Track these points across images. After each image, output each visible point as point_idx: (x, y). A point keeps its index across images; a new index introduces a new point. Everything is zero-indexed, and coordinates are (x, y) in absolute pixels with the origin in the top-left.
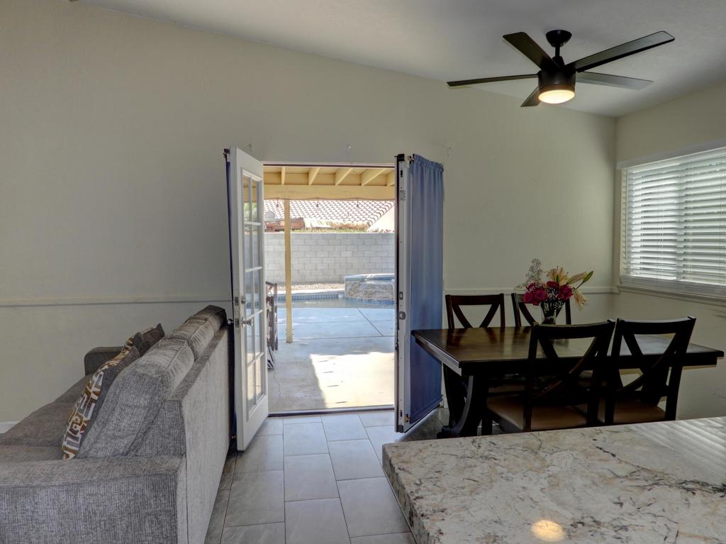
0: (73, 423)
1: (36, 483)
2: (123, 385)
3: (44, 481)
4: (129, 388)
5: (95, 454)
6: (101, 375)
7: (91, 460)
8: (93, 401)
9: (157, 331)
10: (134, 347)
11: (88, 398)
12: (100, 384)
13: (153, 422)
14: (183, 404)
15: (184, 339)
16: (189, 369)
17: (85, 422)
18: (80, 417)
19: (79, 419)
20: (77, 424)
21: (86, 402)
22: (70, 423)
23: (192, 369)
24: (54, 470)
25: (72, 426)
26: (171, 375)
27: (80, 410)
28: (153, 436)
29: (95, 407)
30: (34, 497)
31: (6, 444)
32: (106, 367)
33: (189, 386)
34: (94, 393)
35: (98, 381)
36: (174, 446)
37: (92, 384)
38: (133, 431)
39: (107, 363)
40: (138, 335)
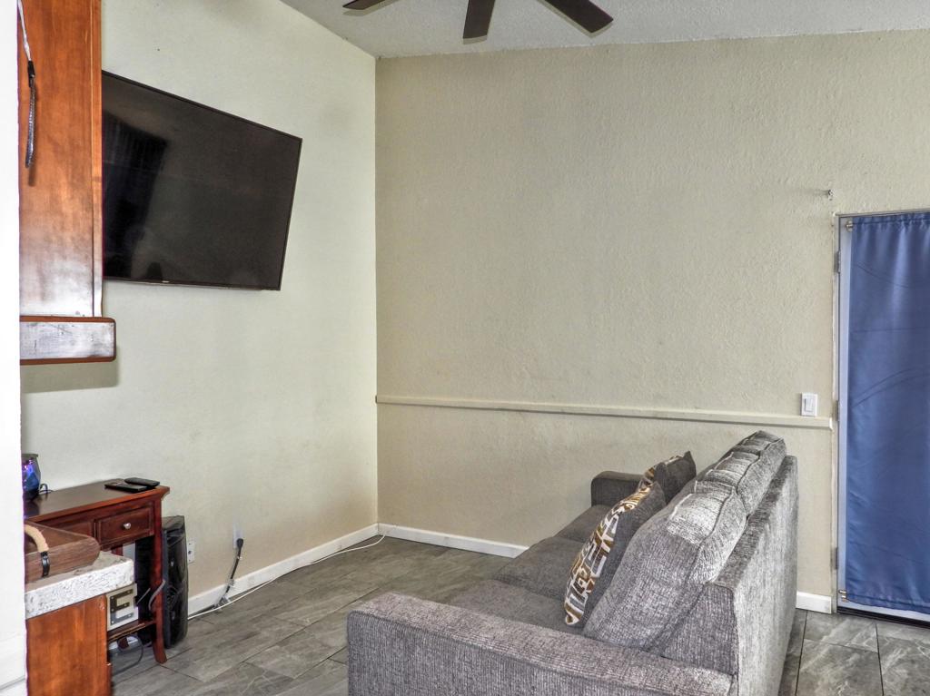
0: (578, 576)
1: (534, 660)
2: (648, 547)
3: (543, 660)
4: (656, 554)
5: (607, 637)
6: (615, 520)
7: (601, 644)
8: (604, 552)
9: (685, 462)
10: (656, 482)
11: (598, 548)
12: (614, 531)
13: (688, 612)
14: (736, 595)
15: (730, 483)
16: (740, 534)
17: (593, 578)
18: (587, 570)
19: (586, 574)
20: (583, 578)
21: (596, 552)
22: (575, 576)
23: (744, 534)
24: (556, 648)
25: (577, 580)
26: (718, 543)
27: (587, 561)
28: (689, 633)
29: (606, 562)
30: (530, 678)
31: (505, 582)
32: (622, 509)
33: (742, 565)
34: (606, 542)
35: (612, 526)
36: (720, 658)
37: (604, 530)
38: (661, 619)
39: (622, 502)
40: (661, 466)
